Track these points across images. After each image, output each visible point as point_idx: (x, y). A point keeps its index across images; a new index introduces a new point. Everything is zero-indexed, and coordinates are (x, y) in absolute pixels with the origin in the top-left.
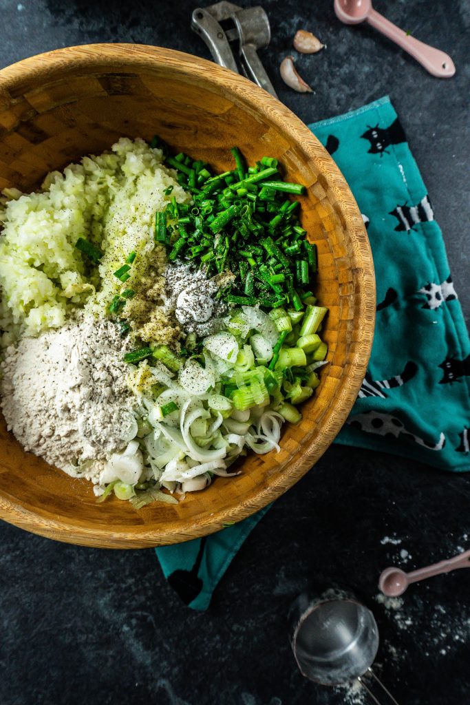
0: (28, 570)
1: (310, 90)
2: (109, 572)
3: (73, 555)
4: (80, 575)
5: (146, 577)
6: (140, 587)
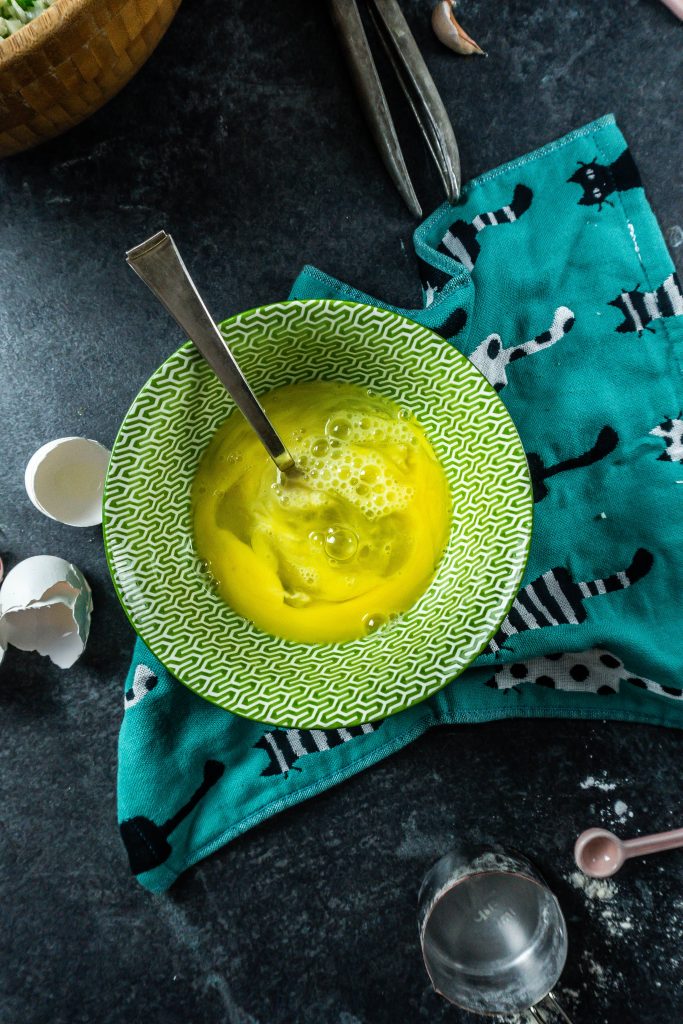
0: (20, 781)
1: (480, 51)
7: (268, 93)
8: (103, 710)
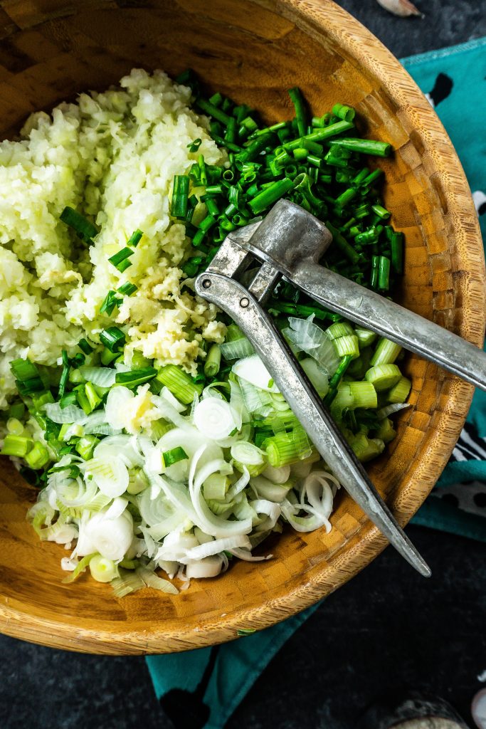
1: (417, 13)
2: (77, 682)
3: (30, 653)
4: (38, 683)
5: (130, 694)
6: (121, 708)
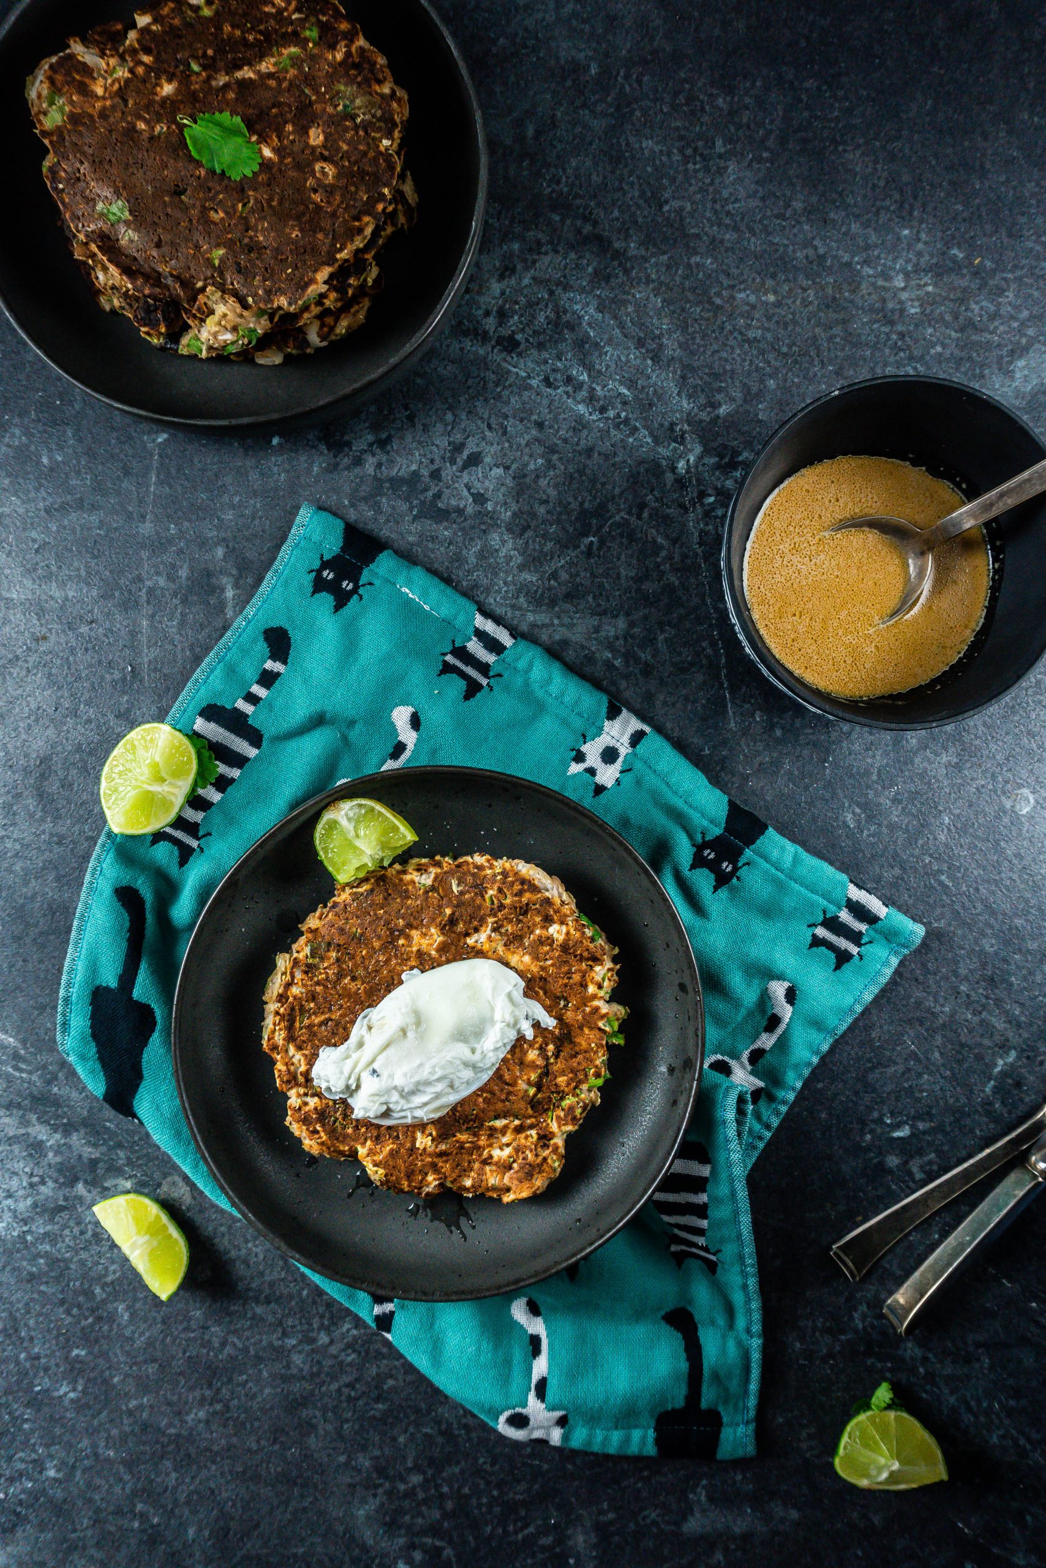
0: (234, 1440)
3: (314, 1421)
4: (325, 1460)
5: (444, 1474)
6: (433, 1491)
7: (539, 623)
8: (335, 1357)
